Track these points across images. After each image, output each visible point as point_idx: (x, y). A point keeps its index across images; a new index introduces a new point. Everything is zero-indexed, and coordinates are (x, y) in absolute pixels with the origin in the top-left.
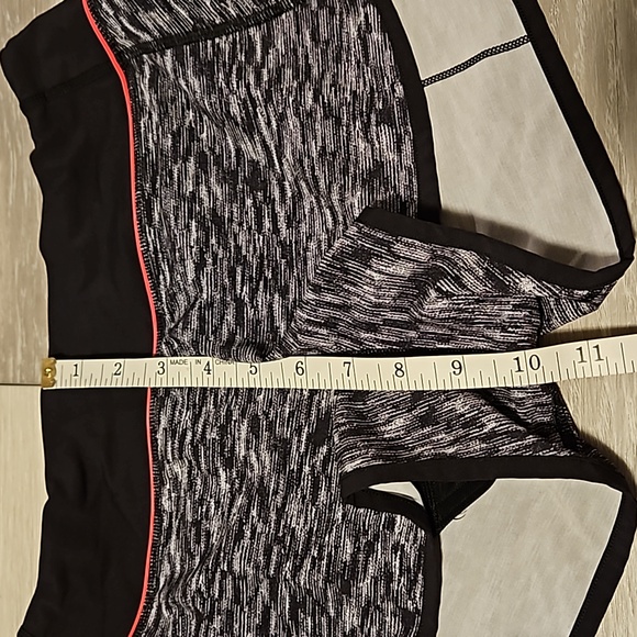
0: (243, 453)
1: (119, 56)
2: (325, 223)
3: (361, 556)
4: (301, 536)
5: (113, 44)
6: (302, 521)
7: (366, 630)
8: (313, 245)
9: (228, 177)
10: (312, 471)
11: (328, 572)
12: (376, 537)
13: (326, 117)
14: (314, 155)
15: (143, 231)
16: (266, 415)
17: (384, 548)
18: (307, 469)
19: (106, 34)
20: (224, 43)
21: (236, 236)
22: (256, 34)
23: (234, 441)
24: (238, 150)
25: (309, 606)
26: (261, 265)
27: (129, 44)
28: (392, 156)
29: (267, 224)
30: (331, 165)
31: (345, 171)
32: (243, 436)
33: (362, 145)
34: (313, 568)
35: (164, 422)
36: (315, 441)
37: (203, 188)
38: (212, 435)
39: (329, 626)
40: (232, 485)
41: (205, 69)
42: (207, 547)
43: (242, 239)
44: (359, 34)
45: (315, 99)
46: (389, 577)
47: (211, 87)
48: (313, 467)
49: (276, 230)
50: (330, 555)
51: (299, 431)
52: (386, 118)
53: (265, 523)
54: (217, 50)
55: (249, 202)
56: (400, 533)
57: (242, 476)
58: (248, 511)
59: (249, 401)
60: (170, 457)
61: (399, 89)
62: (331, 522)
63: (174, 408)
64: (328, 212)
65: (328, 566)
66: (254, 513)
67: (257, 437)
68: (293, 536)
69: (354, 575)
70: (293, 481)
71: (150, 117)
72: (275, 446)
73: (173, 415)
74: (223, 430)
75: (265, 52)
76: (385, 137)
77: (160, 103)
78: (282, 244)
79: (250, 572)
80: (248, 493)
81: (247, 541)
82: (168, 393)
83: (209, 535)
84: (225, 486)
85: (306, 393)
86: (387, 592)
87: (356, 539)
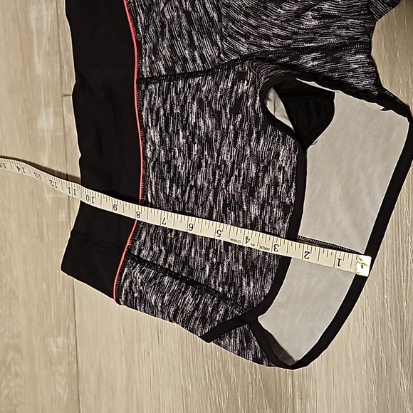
0: (194, 121)
3: (261, 174)
4: (229, 164)
6: (229, 157)
7: (263, 217)
10: (234, 128)
11: (243, 183)
12: (269, 163)
16: (207, 97)
17: (274, 169)
18: (231, 127)
23: (188, 114)
25: (233, 205)
32: (195, 110)
34: (236, 182)
35: (146, 105)
36: (235, 111)
38: (177, 110)
39: (243, 216)
40: (187, 139)
42: (175, 174)
46: (276, 184)
48: (235, 126)
50: (244, 174)
51: (225, 106)
53: (212, 159)
56: (282, 161)
57: (193, 134)
58: (203, 152)
59: (197, 91)
60: (150, 125)
62: (244, 156)
63: (151, 96)
65: (243, 180)
66: (206, 153)
67: (203, 111)
68: (225, 165)
69: (257, 185)
70: (224, 134)
72: (213, 115)
73: (150, 100)
74: (183, 108)
79: (206, 185)
80: (200, 143)
81: (204, 169)
82: (146, 88)
83: (176, 167)
84: (182, 141)
85: (229, 85)
86: (275, 193)
87: (258, 165)
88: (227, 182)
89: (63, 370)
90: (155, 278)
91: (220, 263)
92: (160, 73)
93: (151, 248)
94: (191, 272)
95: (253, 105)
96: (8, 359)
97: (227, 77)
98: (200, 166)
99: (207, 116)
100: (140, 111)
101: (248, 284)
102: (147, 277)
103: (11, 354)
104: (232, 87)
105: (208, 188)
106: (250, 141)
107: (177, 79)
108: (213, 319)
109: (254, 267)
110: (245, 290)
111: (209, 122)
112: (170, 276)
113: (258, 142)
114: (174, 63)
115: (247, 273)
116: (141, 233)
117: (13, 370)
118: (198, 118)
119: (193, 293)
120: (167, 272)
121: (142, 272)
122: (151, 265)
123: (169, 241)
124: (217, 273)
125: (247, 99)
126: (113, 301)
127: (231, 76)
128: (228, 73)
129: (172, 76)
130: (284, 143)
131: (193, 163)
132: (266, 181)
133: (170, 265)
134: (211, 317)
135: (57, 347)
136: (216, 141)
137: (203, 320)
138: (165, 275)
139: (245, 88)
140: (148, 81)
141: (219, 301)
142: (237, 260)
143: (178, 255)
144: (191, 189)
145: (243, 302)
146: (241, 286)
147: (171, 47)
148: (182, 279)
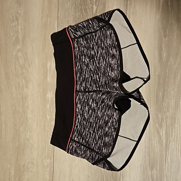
0: (91, 104)
1: (71, 39)
2: (104, 63)
3: (109, 120)
5: (71, 37)
6: (100, 114)
8: (102, 67)
9: (89, 57)
11: (104, 122)
12: (111, 117)
13: (105, 48)
14: (104, 53)
15: (75, 67)
18: (101, 107)
19: (70, 36)
20: (89, 36)
21: (90, 66)
22: (94, 34)
24: (90, 53)
25: (101, 128)
26: (94, 71)
27: (73, 37)
28: (116, 53)
29: (95, 64)
30: (106, 54)
31: (109, 55)
32: (91, 101)
33: (111, 52)
36: (102, 102)
37: (86, 60)
40: (88, 109)
41: (86, 40)
42: (84, 118)
43: (91, 67)
44: (110, 34)
45: (104, 45)
47: (87, 43)
48: (102, 106)
49: (96, 65)
50: (104, 119)
51: (100, 101)
52: (115, 47)
54: (88, 37)
55: (92, 61)
56: (115, 116)
57: (90, 107)
58: (92, 113)
60: (79, 103)
61: (116, 43)
62: (104, 114)
63: (79, 96)
64: (105, 62)
68: (99, 117)
69: (108, 122)
70: (99, 108)
71: (76, 49)
73: (79, 97)
74: (87, 100)
75: (95, 37)
76: (114, 50)
77: (78, 47)
78: (97, 67)
79: (93, 121)
80: (92, 110)
81: (92, 117)
82: (78, 93)
83: (84, 116)
84: (87, 109)
85: (100, 96)
86: (113, 125)
87: (108, 117)
88: (100, 121)
89: (48, 170)
90: (79, 146)
91: (97, 143)
92: (82, 90)
93: (78, 137)
94: (89, 145)
95: (107, 102)
96: (29, 167)
97: (100, 94)
98: (91, 116)
99: (94, 103)
100: (76, 99)
101: (105, 149)
102: (77, 146)
103: (30, 165)
104: (101, 96)
105: (94, 122)
106: (106, 111)
107: (86, 93)
108: (95, 159)
109: (106, 144)
110: (104, 151)
111: (95, 105)
112: (83, 146)
113: (108, 111)
114: (86, 88)
115: (104, 146)
116: (75, 133)
117: (30, 170)
118: (92, 103)
119: (89, 151)
120: (83, 145)
121: (75, 145)
122: (78, 142)
123: (83, 136)
124: (96, 146)
125: (105, 100)
126: (66, 152)
127: (101, 93)
128: (100, 93)
129: (85, 92)
130: (115, 112)
131: (89, 115)
132: (110, 122)
133: (83, 143)
134: (94, 158)
135: (47, 163)
136: (96, 110)
137: (92, 159)
138: (82, 146)
139: (105, 97)
140: (79, 92)
141: (96, 154)
142: (102, 143)
143: (85, 140)
144: (89, 122)
145: (103, 154)
146: (103, 150)
147: (85, 84)
148: (87, 147)
